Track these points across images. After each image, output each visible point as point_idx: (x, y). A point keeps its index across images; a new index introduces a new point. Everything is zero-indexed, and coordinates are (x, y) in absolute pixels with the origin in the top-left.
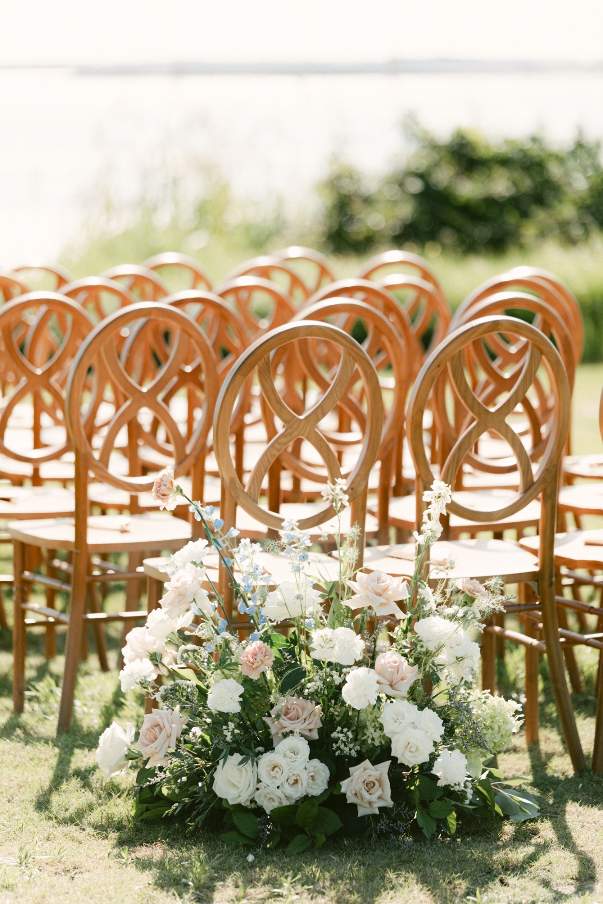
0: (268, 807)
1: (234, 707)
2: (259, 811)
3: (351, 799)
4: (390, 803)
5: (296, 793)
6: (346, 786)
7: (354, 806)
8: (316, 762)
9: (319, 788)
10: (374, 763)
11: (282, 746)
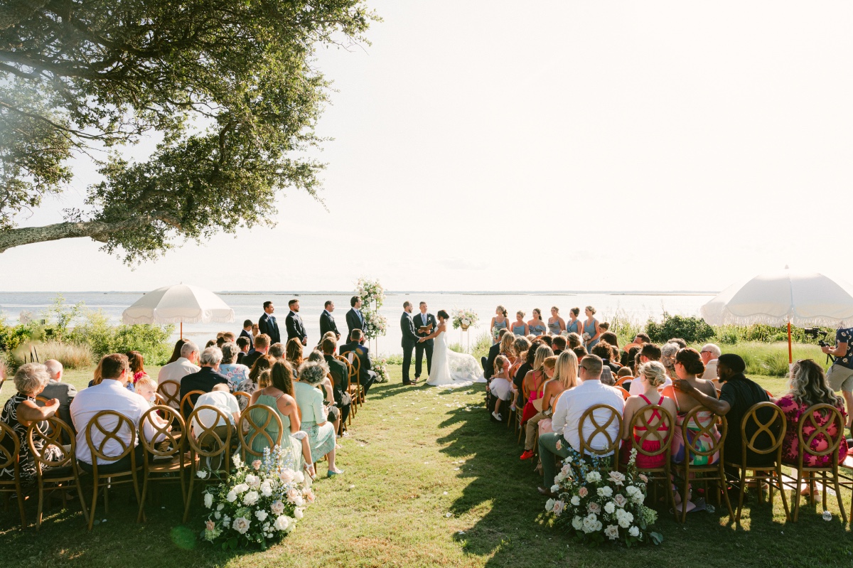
0: (586, 532)
1: (578, 504)
2: (583, 532)
3: (607, 535)
4: (618, 537)
5: (593, 530)
6: (606, 531)
7: (608, 537)
8: (599, 521)
9: (599, 529)
10: (614, 525)
11: (590, 516)
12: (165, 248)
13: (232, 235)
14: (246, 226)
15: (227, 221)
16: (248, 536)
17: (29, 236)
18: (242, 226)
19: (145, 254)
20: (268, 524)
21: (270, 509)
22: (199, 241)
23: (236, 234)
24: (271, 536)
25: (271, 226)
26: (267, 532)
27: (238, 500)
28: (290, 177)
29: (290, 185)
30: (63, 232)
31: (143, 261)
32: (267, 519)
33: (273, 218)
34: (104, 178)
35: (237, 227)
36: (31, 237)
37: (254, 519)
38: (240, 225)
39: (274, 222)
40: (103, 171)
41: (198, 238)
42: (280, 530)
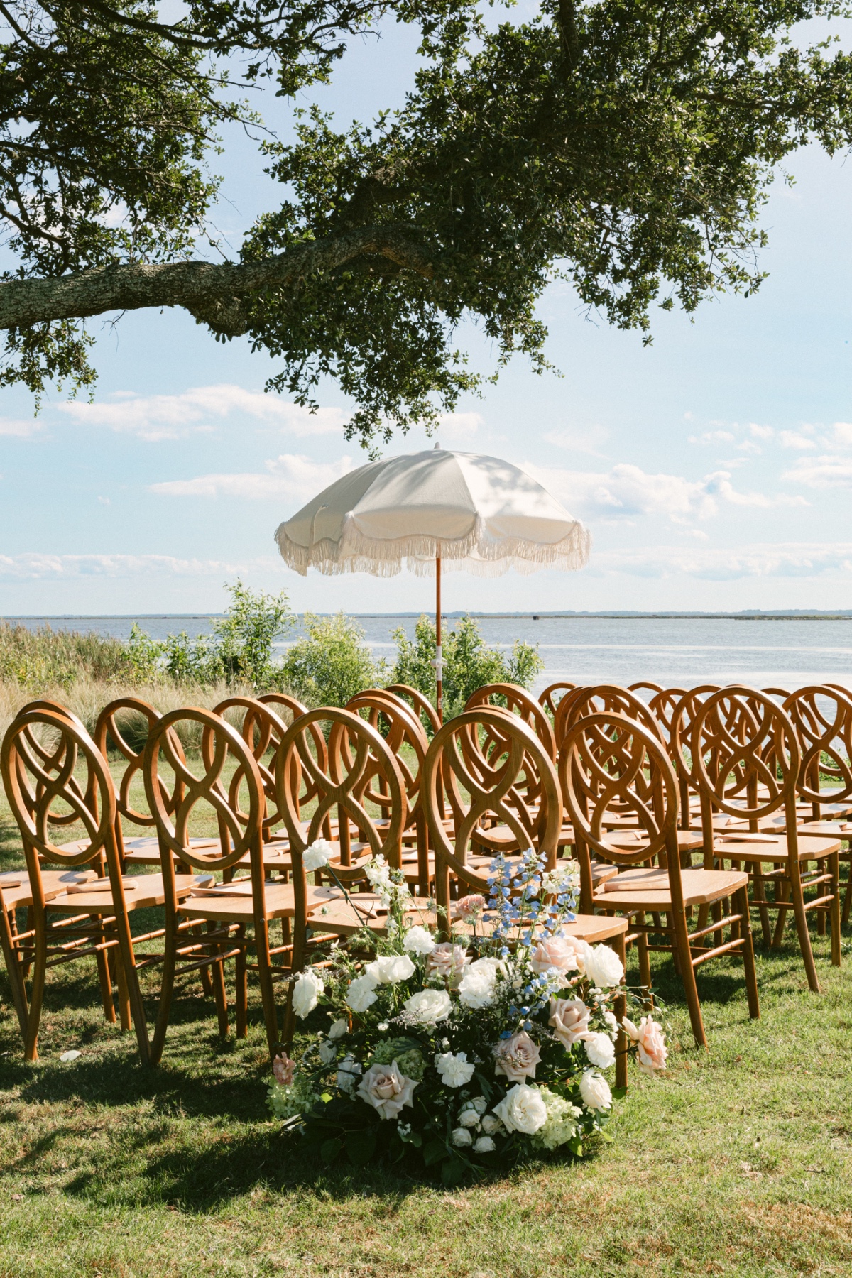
12: (455, 387)
13: (636, 333)
14: (678, 303)
15: (622, 290)
16: (405, 1131)
17: (18, 303)
18: (667, 305)
19: (404, 409)
20: (480, 1103)
21: (486, 1053)
22: (540, 359)
23: (648, 332)
24: (486, 1144)
25: (747, 286)
26: (472, 1130)
27: (380, 1008)
28: (797, 109)
29: (804, 142)
30: (106, 291)
31: (397, 431)
32: (472, 1088)
33: (749, 261)
34: (288, 193)
35: (653, 309)
36: (25, 303)
37: (431, 1080)
38: (661, 298)
39: (752, 272)
40: (284, 172)
41: (540, 351)
42: (516, 1132)
